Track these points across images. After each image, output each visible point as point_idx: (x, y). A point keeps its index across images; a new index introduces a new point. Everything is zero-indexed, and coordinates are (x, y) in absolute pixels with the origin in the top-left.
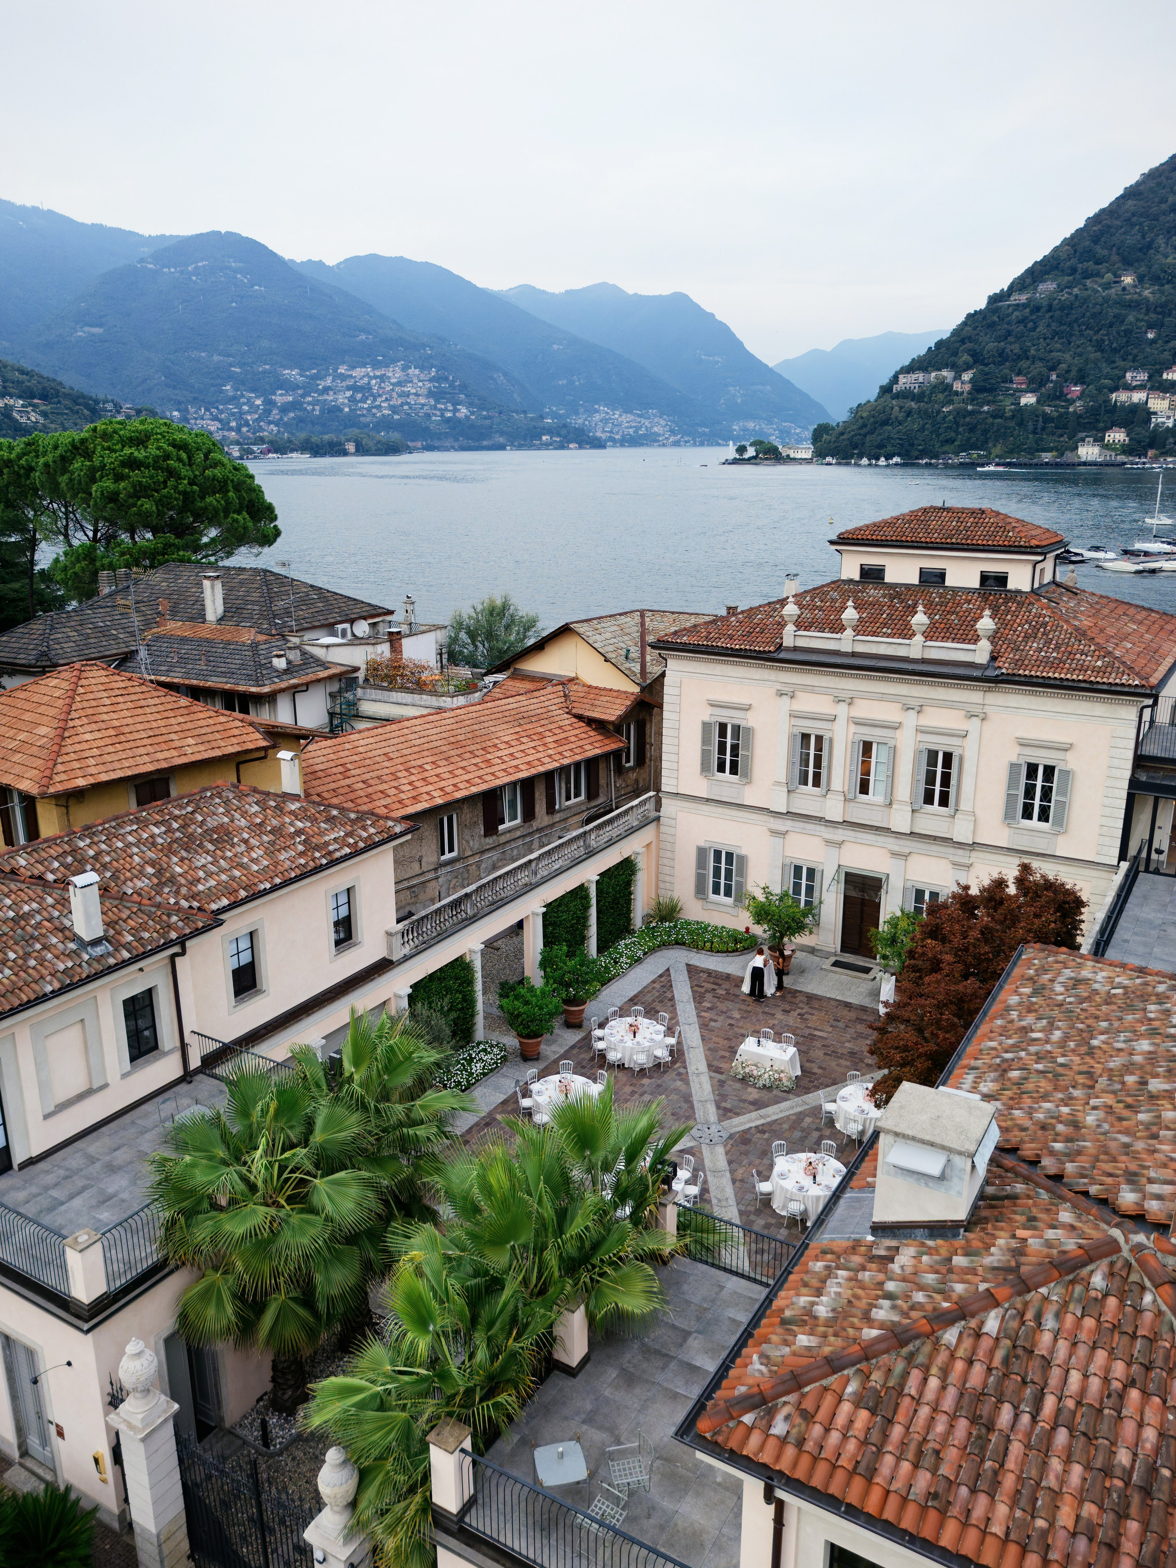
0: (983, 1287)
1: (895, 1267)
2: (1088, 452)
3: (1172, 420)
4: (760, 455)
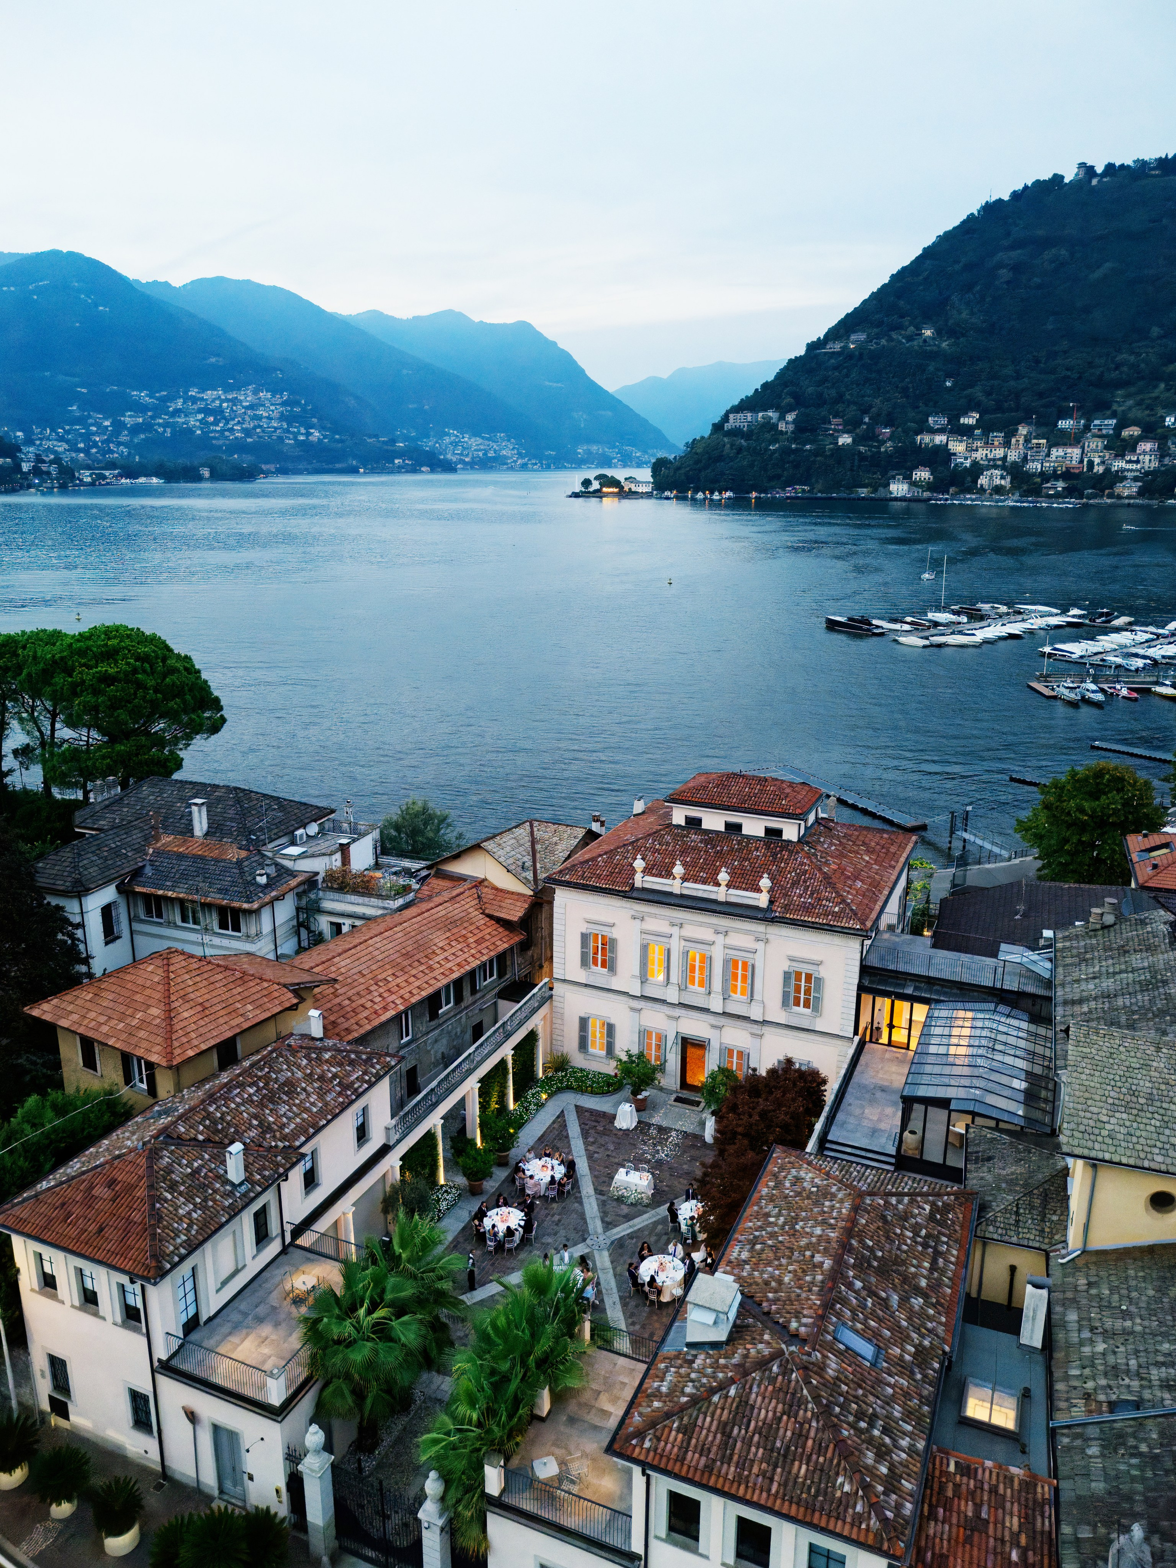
0: (730, 1374)
1: (695, 1366)
2: (899, 488)
3: (969, 461)
4: (605, 490)
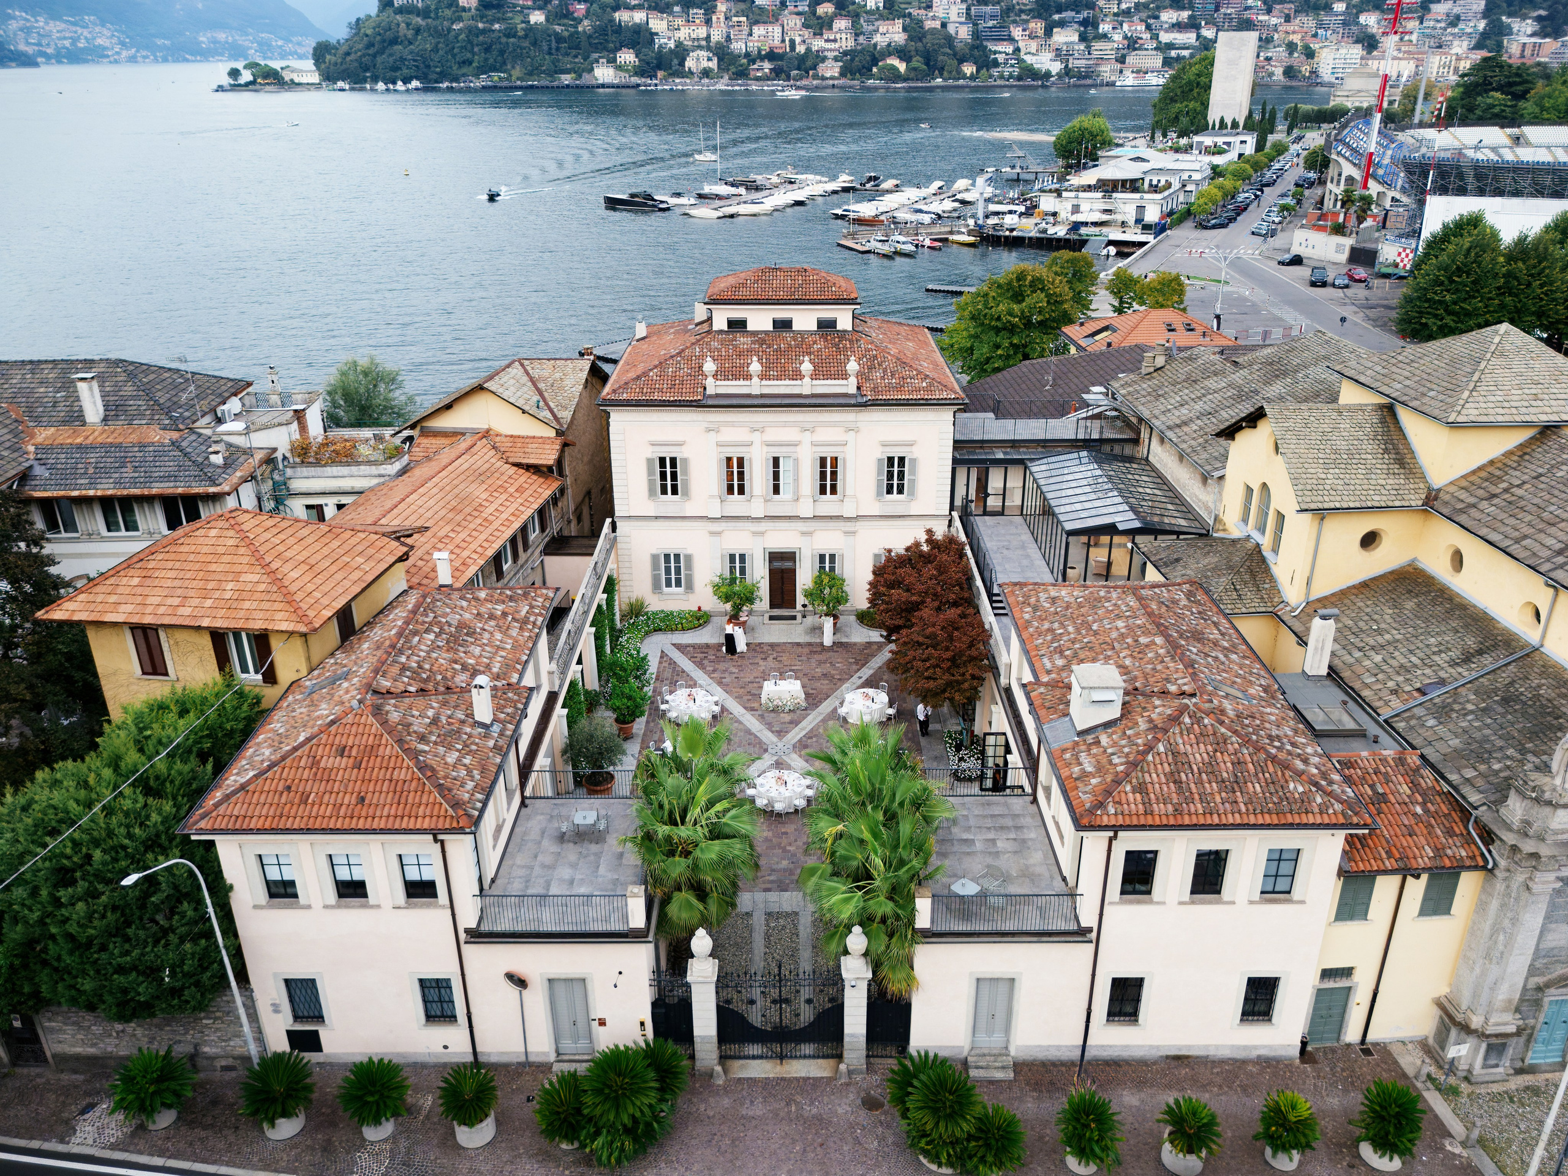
0: (1149, 737)
1: (1104, 744)
2: (604, 73)
3: (672, 42)
4: (260, 81)
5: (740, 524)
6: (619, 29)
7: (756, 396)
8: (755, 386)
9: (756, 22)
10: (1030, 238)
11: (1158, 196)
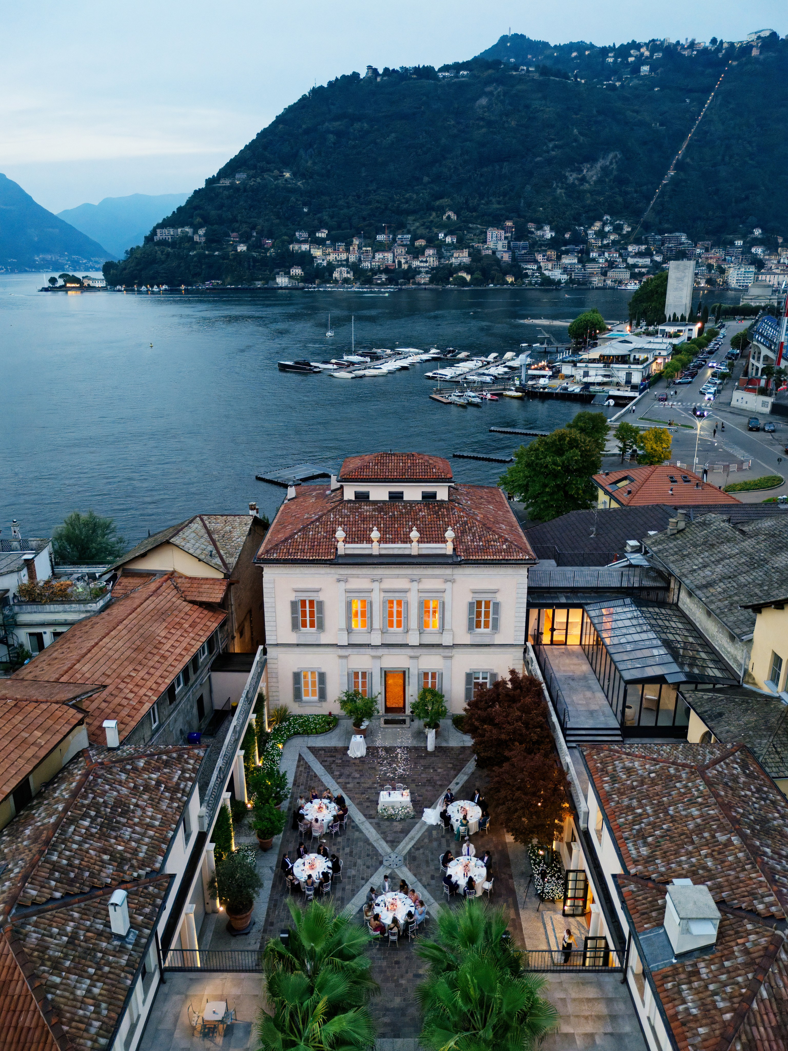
0: (749, 976)
1: (704, 976)
2: (282, 281)
3: (325, 262)
4: (68, 285)
5: (363, 650)
6: (292, 254)
7: (376, 556)
8: (375, 548)
9: (377, 251)
10: (557, 394)
11: (640, 367)
